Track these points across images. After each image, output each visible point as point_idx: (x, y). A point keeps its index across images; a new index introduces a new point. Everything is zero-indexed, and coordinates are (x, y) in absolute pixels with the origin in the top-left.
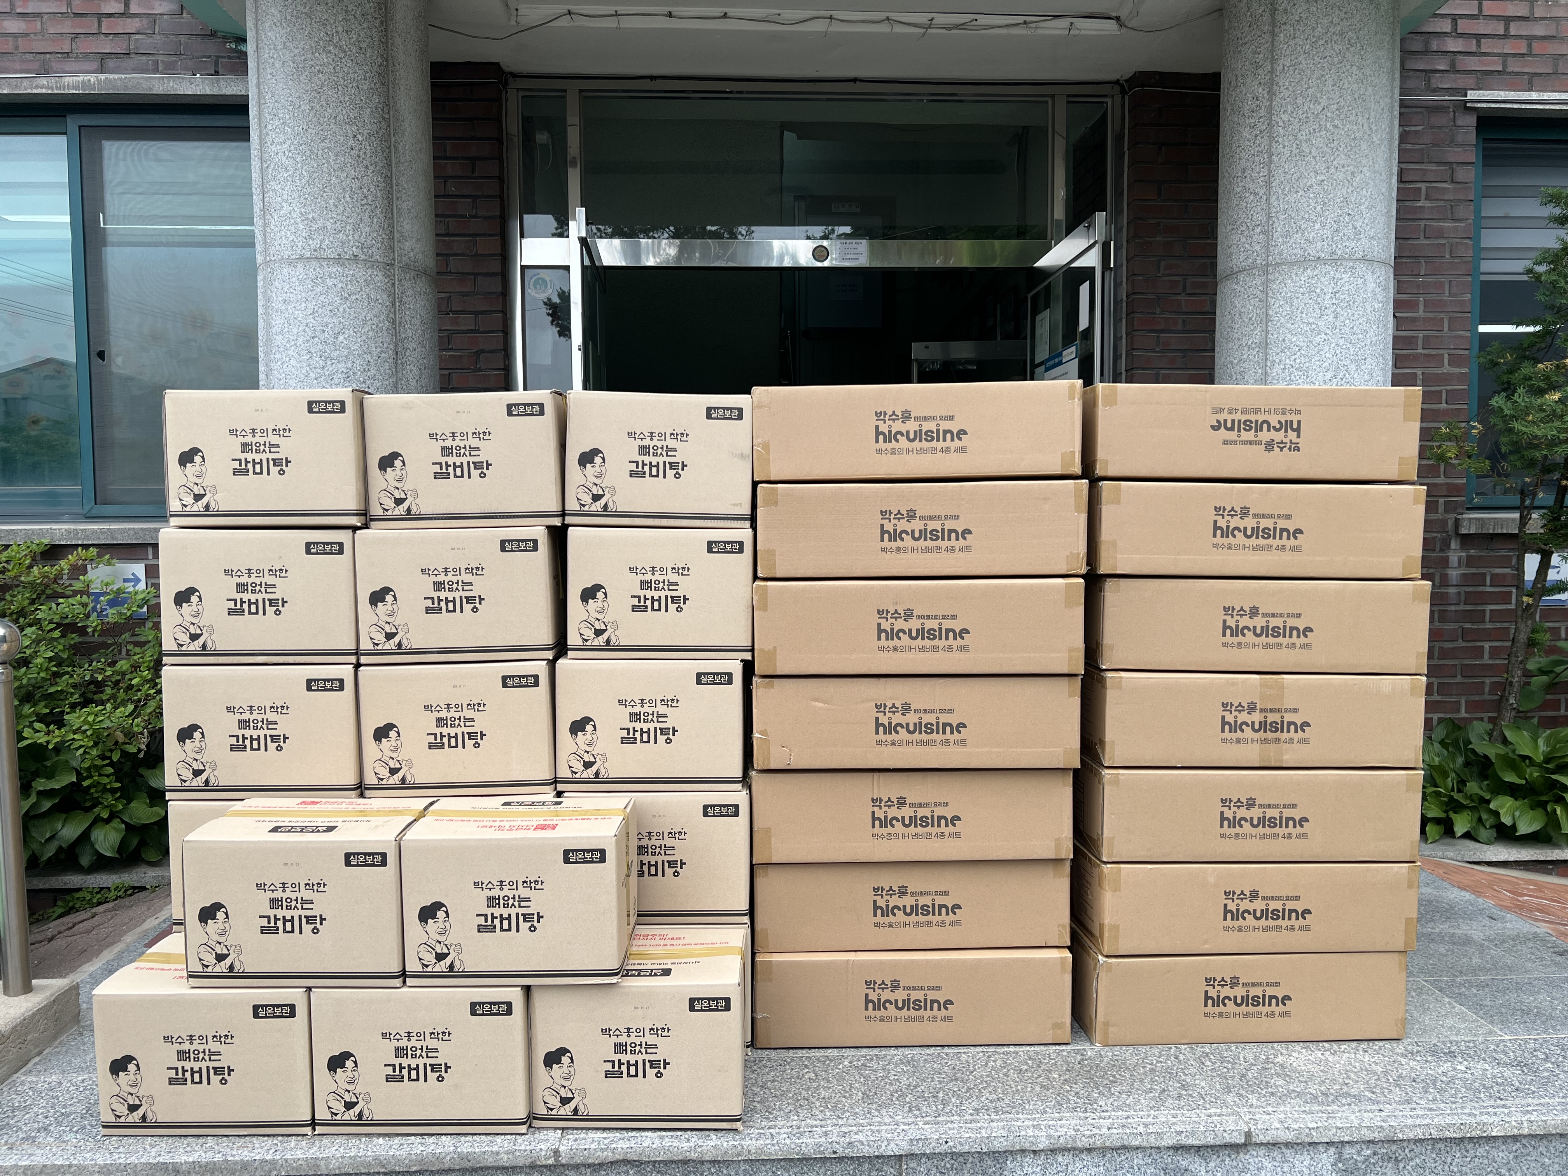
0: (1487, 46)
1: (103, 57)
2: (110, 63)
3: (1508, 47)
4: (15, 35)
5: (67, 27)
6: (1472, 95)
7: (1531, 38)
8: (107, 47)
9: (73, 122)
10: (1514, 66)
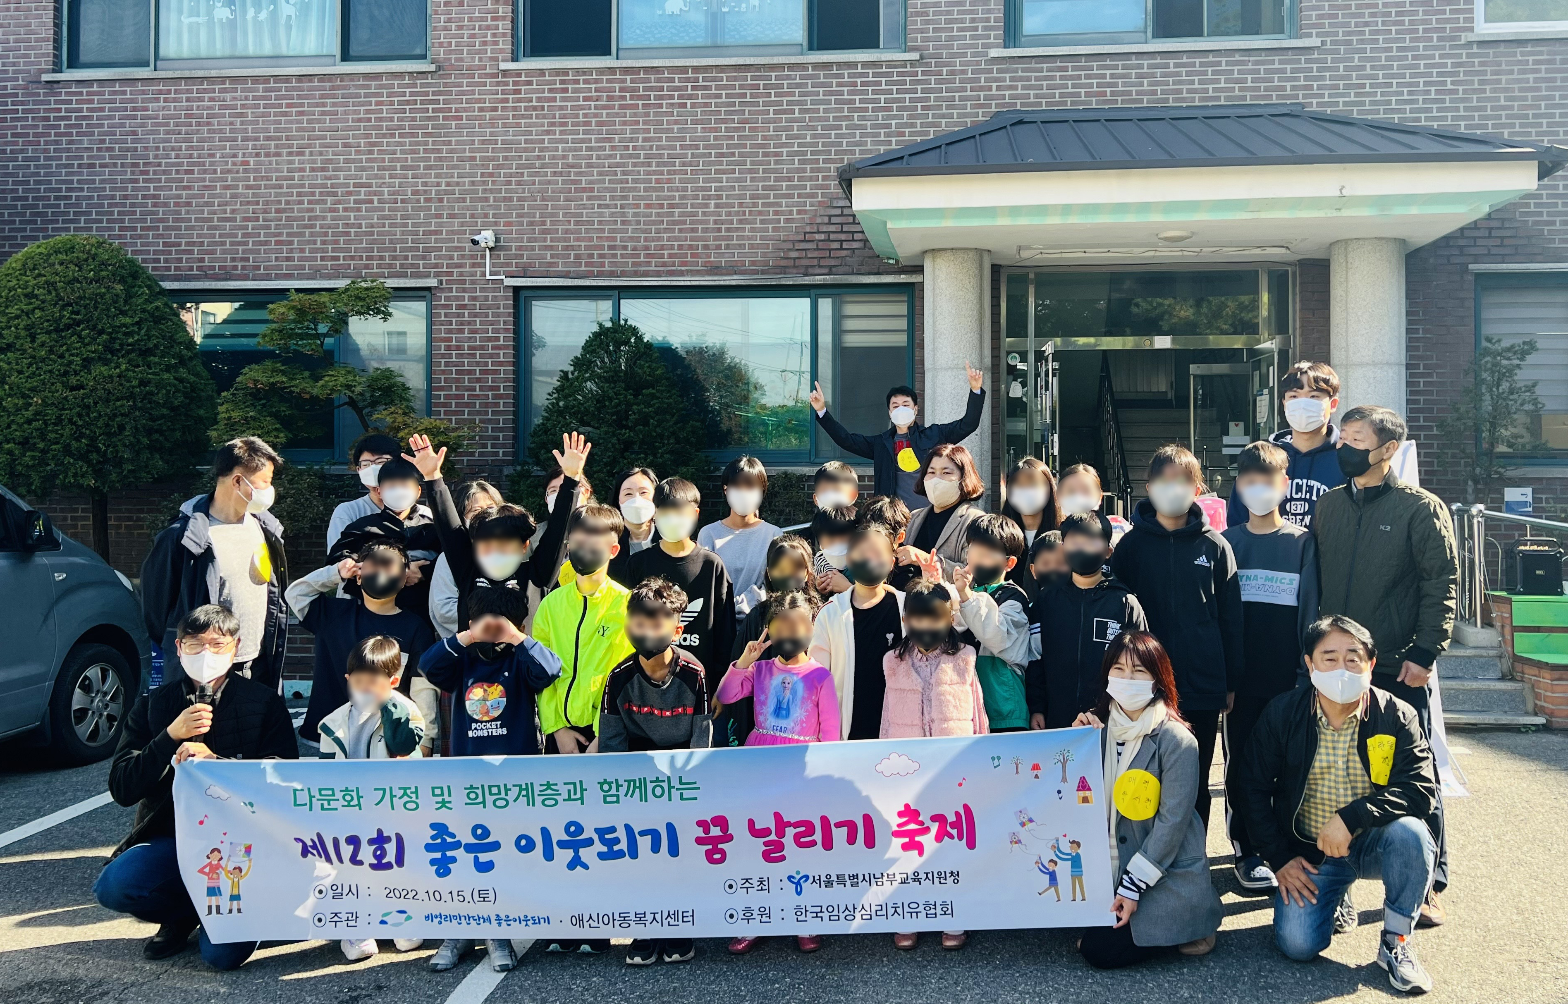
0: (1479, 242)
1: (831, 267)
2: (834, 270)
3: (1491, 242)
4: (795, 259)
5: (816, 254)
6: (1471, 266)
7: (1502, 238)
8: (832, 262)
9: (813, 292)
10: (1494, 251)
